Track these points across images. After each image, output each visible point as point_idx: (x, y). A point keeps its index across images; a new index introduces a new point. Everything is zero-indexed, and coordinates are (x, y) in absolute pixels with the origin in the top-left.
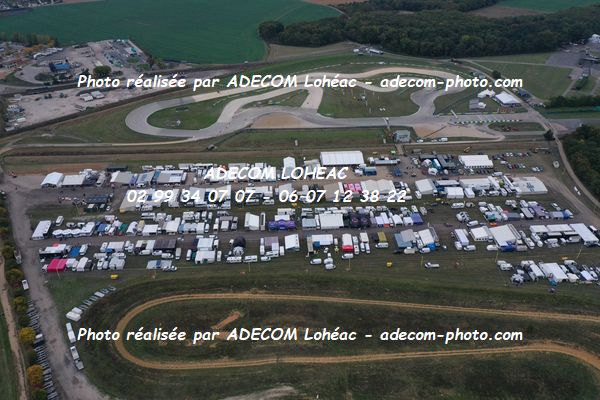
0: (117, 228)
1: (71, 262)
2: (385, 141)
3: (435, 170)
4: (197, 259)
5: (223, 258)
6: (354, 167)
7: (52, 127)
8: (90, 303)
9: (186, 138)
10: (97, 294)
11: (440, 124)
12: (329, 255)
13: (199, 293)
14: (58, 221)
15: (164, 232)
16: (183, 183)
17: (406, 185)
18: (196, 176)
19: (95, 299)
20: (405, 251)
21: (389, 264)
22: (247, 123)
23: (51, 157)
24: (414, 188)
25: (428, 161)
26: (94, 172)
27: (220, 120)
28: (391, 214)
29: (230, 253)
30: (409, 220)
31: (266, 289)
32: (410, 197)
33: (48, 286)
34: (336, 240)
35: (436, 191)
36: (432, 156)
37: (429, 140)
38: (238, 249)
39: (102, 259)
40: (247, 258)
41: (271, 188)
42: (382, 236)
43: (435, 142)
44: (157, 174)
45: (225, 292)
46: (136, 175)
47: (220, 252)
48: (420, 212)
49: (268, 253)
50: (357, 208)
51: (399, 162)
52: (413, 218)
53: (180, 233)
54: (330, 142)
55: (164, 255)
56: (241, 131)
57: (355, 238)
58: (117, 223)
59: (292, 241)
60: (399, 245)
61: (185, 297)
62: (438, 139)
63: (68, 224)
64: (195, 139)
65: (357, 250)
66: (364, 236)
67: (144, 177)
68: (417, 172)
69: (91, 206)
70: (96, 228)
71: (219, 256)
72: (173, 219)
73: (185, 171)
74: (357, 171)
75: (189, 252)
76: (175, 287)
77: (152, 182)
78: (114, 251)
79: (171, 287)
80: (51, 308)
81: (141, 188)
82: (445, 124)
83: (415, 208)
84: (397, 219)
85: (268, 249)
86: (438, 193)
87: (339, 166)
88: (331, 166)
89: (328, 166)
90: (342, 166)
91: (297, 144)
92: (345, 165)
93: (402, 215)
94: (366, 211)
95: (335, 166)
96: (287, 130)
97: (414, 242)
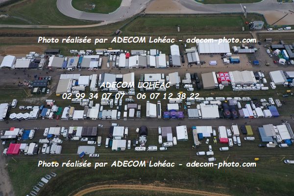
0: (55, 112)
1: (23, 146)
2: (243, 29)
3: (284, 60)
4: (113, 148)
5: (133, 147)
6: (223, 55)
7: (6, 8)
8: (38, 190)
9: (99, 22)
10: (43, 180)
11: (283, 11)
12: (210, 147)
13: (116, 183)
14: (13, 105)
15: (88, 118)
16: (99, 67)
17: (263, 76)
18: (109, 61)
19: (41, 185)
20: (268, 145)
21: (257, 159)
22: (142, 8)
23: (7, 38)
24: (270, 80)
25: (278, 51)
26: (37, 55)
27: (122, 5)
28: (254, 106)
29: (137, 142)
30: (268, 113)
31: (166, 182)
32: (267, 88)
33: (8, 169)
34: (214, 131)
35: (287, 83)
36: (281, 46)
37: (276, 28)
38: (143, 139)
39: (45, 145)
40: (150, 148)
41: (163, 75)
42: (249, 129)
43: (280, 30)
44: (81, 59)
45: (135, 184)
46: (66, 59)
47: (129, 141)
48: (275, 105)
49: (165, 144)
50: (228, 98)
51: (256, 51)
52: (272, 111)
53: (99, 119)
54: (203, 29)
55: (89, 142)
56: (138, 16)
57: (229, 131)
58: (55, 108)
59: (182, 132)
60: (263, 141)
61: (106, 187)
62: (284, 27)
63: (20, 107)
64: (106, 23)
65: (231, 144)
66: (236, 129)
67: (72, 61)
68: (270, 62)
69: (36, 90)
70: (40, 111)
71: (129, 146)
72: (94, 105)
73: (101, 56)
74: (226, 60)
75: (107, 140)
76: (98, 176)
77: (77, 67)
78: (53, 136)
79: (95, 176)
80: (11, 192)
81: (70, 72)
82: (288, 12)
83: (271, 100)
84: (259, 112)
85: (165, 139)
86: (288, 85)
87: (211, 54)
88: (206, 54)
89: (203, 54)
90: (214, 54)
91: (179, 31)
92: (216, 54)
93: (262, 107)
94: (235, 102)
95: (208, 54)
96: (171, 16)
97: (275, 137)
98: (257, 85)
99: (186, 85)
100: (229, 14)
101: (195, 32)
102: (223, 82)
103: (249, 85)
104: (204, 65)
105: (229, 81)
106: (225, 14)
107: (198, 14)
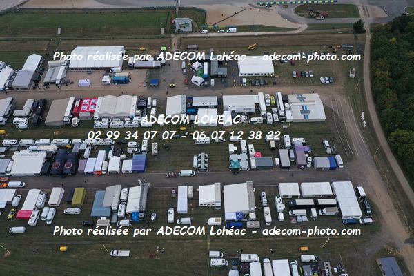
2: (162, 31)
3: (199, 79)
6: (108, 70)
11: (239, 5)
17: (155, 104)
21: (63, 248)
28: (111, 153)
30: (128, 166)
37: (215, 30)
42: (78, 194)
43: (220, 33)
48: (148, 152)
50: (74, 141)
52: (135, 163)
54: (99, 31)
57: (42, 197)
60: (92, 214)
62: (226, 28)
65: (32, 221)
66: (57, 194)
74: (105, 78)
82: (246, 5)
83: (144, 143)
84: (114, 164)
87: (89, 68)
88: (80, 69)
89: (76, 69)
90: (93, 68)
91: (59, 33)
92: (97, 68)
93: (123, 156)
94: (82, 147)
95: (84, 69)
96: (62, 11)
97: (114, 208)
98: (136, 118)
99: (16, 120)
100: (154, 9)
101: (85, 35)
102: (81, 115)
103: (122, 118)
104: (69, 87)
105: (92, 112)
106: (148, 9)
107: (106, 9)
